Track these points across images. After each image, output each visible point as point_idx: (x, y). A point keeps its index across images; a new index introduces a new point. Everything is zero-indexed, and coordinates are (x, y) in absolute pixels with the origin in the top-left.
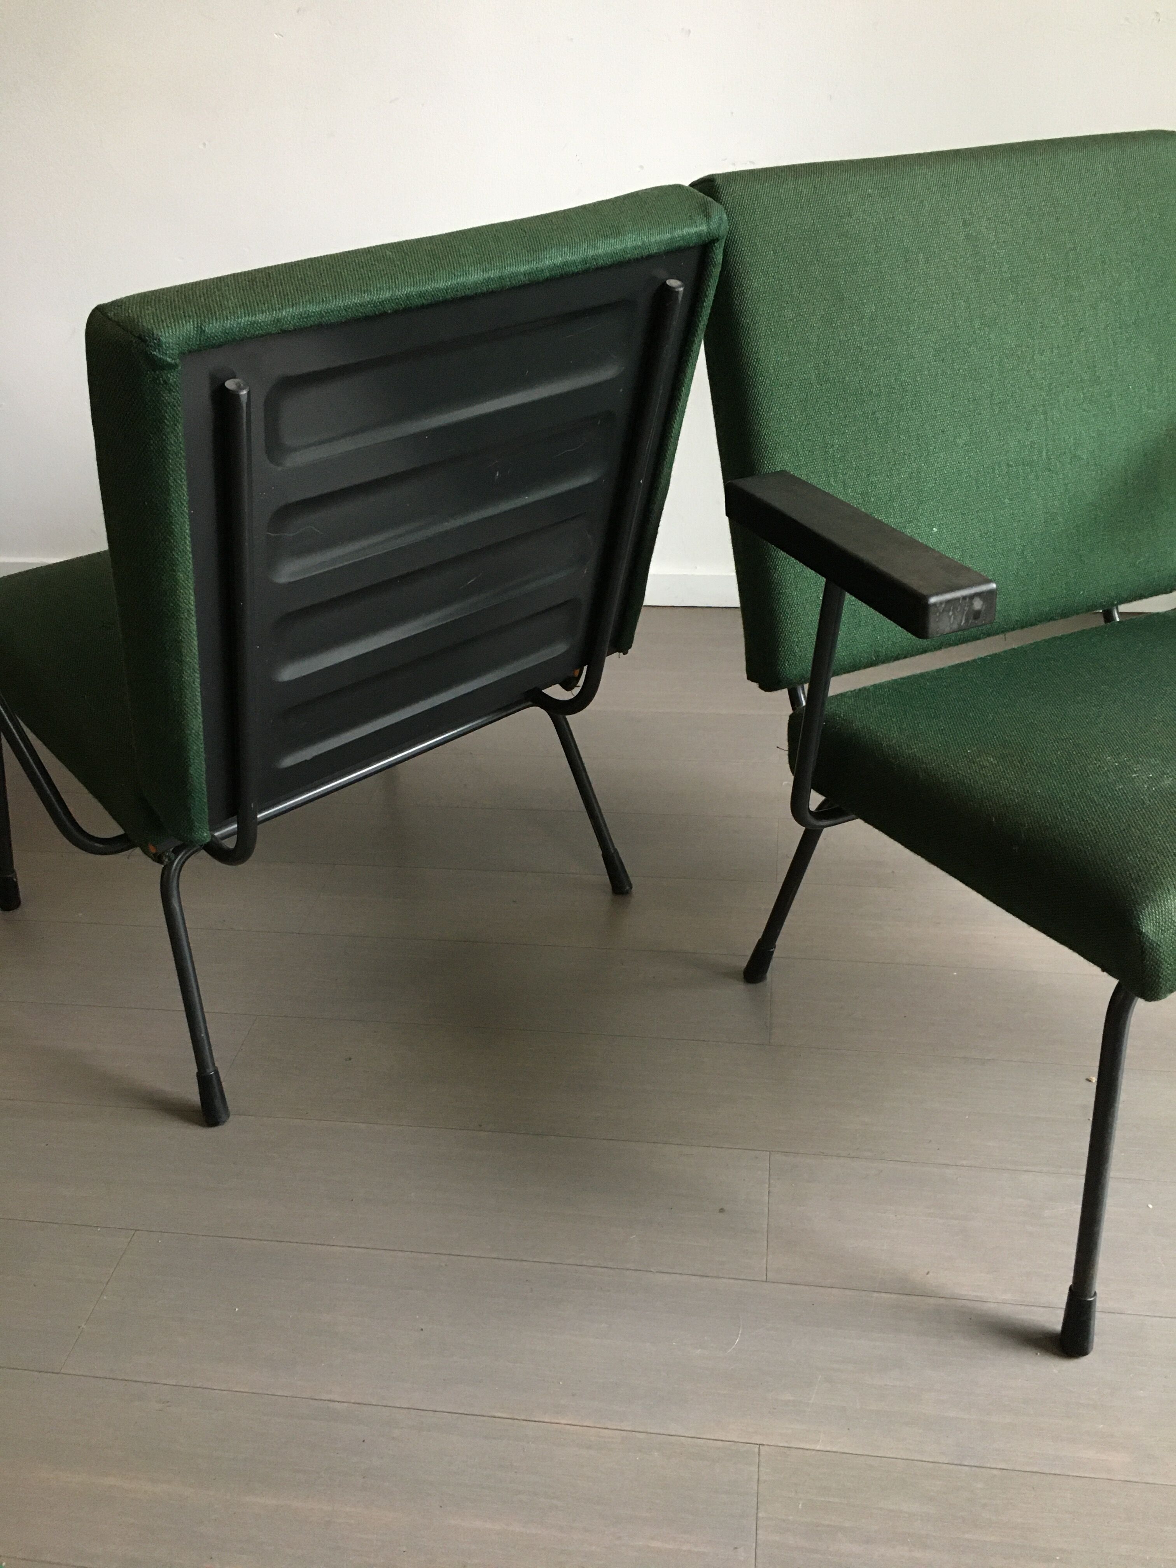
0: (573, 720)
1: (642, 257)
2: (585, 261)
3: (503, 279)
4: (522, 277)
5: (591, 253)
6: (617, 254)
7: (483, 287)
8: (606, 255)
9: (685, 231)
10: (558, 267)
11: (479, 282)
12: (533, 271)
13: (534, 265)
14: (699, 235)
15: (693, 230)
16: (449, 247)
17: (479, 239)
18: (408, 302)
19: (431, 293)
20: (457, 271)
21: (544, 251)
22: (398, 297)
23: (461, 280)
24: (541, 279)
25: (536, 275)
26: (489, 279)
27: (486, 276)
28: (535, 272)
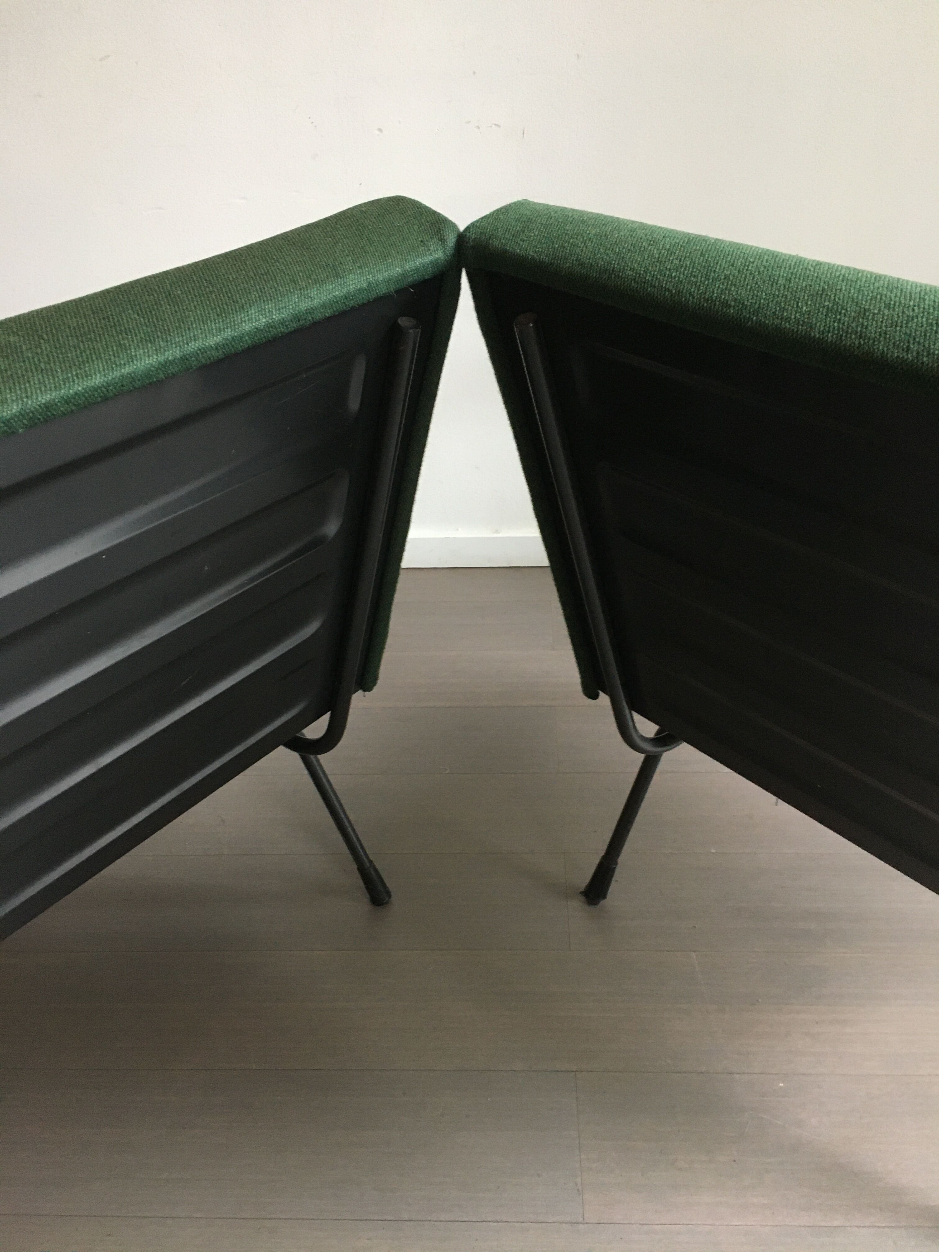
0: (325, 759)
1: (369, 302)
2: (296, 317)
3: (187, 359)
4: (213, 352)
5: (304, 305)
6: (337, 302)
7: (159, 374)
8: (324, 306)
9: (419, 262)
10: (262, 330)
11: (153, 369)
12: (228, 342)
13: (229, 334)
14: (434, 263)
15: (428, 259)
16: (104, 318)
17: (147, 301)
18: (49, 413)
19: (84, 396)
20: (119, 357)
21: (240, 311)
22: (32, 409)
23: (126, 370)
24: (240, 349)
25: (233, 346)
26: (166, 362)
27: (161, 359)
28: (231, 343)
